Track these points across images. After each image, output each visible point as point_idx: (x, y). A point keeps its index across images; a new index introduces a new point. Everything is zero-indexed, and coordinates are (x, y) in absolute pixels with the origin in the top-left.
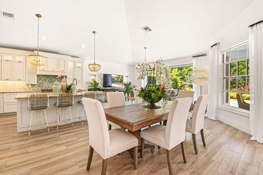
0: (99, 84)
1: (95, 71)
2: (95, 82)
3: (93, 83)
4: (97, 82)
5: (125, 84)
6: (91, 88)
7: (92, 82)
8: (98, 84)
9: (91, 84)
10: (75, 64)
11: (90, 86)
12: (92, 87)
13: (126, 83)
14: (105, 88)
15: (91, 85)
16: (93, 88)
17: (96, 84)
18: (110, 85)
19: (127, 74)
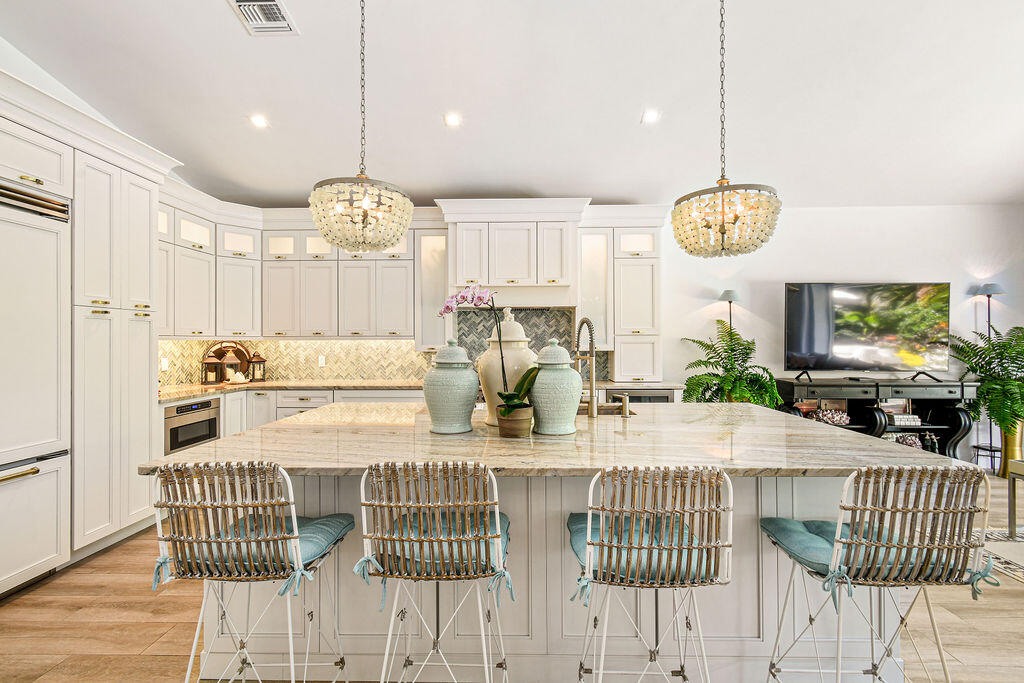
0: (758, 347)
1: (724, 249)
2: (731, 334)
3: (720, 346)
4: (745, 336)
5: (961, 351)
6: (702, 371)
7: (712, 335)
8: (747, 351)
9: (708, 347)
10: (613, 243)
11: (699, 363)
12: (711, 370)
13: (970, 338)
14: (798, 373)
15: (702, 355)
16: (716, 372)
17: (738, 349)
18: (819, 349)
19: (982, 275)
